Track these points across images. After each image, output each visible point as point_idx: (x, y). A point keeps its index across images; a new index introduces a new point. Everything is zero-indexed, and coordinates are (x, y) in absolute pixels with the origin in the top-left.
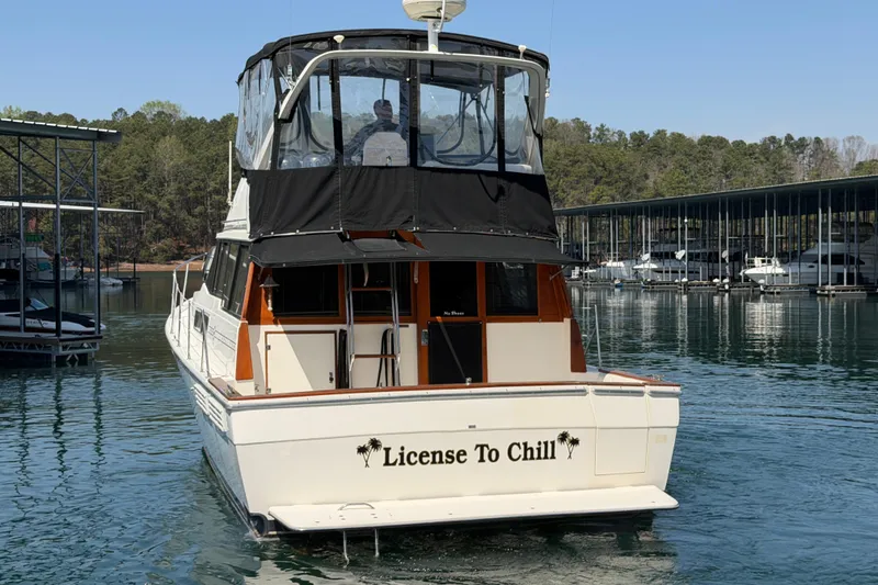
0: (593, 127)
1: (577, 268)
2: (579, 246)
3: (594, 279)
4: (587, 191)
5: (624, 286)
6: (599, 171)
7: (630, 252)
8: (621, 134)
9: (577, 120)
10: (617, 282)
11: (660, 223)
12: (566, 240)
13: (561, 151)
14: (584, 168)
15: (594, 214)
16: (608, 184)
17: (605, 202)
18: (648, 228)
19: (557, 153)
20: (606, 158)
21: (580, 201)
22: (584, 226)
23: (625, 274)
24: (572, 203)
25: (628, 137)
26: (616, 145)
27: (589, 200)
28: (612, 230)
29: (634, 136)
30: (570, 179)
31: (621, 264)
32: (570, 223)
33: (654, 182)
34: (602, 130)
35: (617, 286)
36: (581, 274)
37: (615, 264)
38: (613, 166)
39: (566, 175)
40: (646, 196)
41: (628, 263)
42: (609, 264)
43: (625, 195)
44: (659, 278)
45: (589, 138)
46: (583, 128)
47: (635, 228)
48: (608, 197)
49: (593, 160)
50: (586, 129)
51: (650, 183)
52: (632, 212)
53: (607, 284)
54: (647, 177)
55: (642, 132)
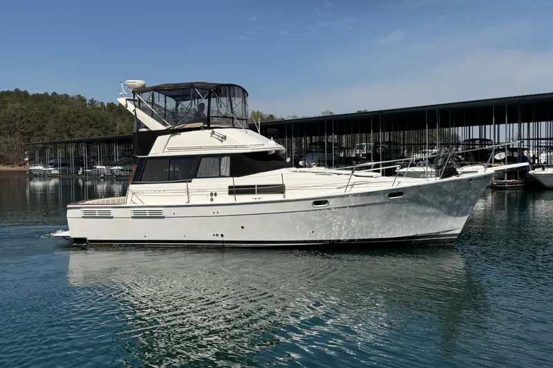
0: (88, 100)
1: (81, 168)
2: (82, 158)
3: (90, 174)
4: (85, 131)
5: (106, 178)
6: (91, 122)
7: (108, 162)
8: (102, 103)
9: (79, 96)
10: (102, 176)
11: (122, 147)
12: (75, 155)
13: (71, 111)
14: (83, 120)
15: (89, 143)
16: (96, 128)
17: (96, 136)
18: (117, 150)
19: (70, 112)
20: (94, 114)
21: (81, 136)
22: (84, 148)
23: (106, 172)
24: (78, 137)
25: (106, 105)
26: (100, 109)
27: (87, 135)
28: (98, 150)
29: (108, 104)
30: (76, 125)
31: (104, 167)
32: (77, 147)
33: (120, 128)
34: (92, 101)
35: (102, 178)
36: (83, 172)
37: (101, 167)
38: (98, 119)
39: (74, 123)
40: (116, 134)
41: (107, 167)
42: (98, 167)
43: (105, 133)
44: (122, 173)
45: (86, 105)
46: (82, 100)
47: (111, 150)
48: (96, 134)
49: (88, 116)
50: (85, 100)
51: (118, 127)
52: (109, 141)
53: (97, 177)
54: (116, 125)
55: (113, 103)
